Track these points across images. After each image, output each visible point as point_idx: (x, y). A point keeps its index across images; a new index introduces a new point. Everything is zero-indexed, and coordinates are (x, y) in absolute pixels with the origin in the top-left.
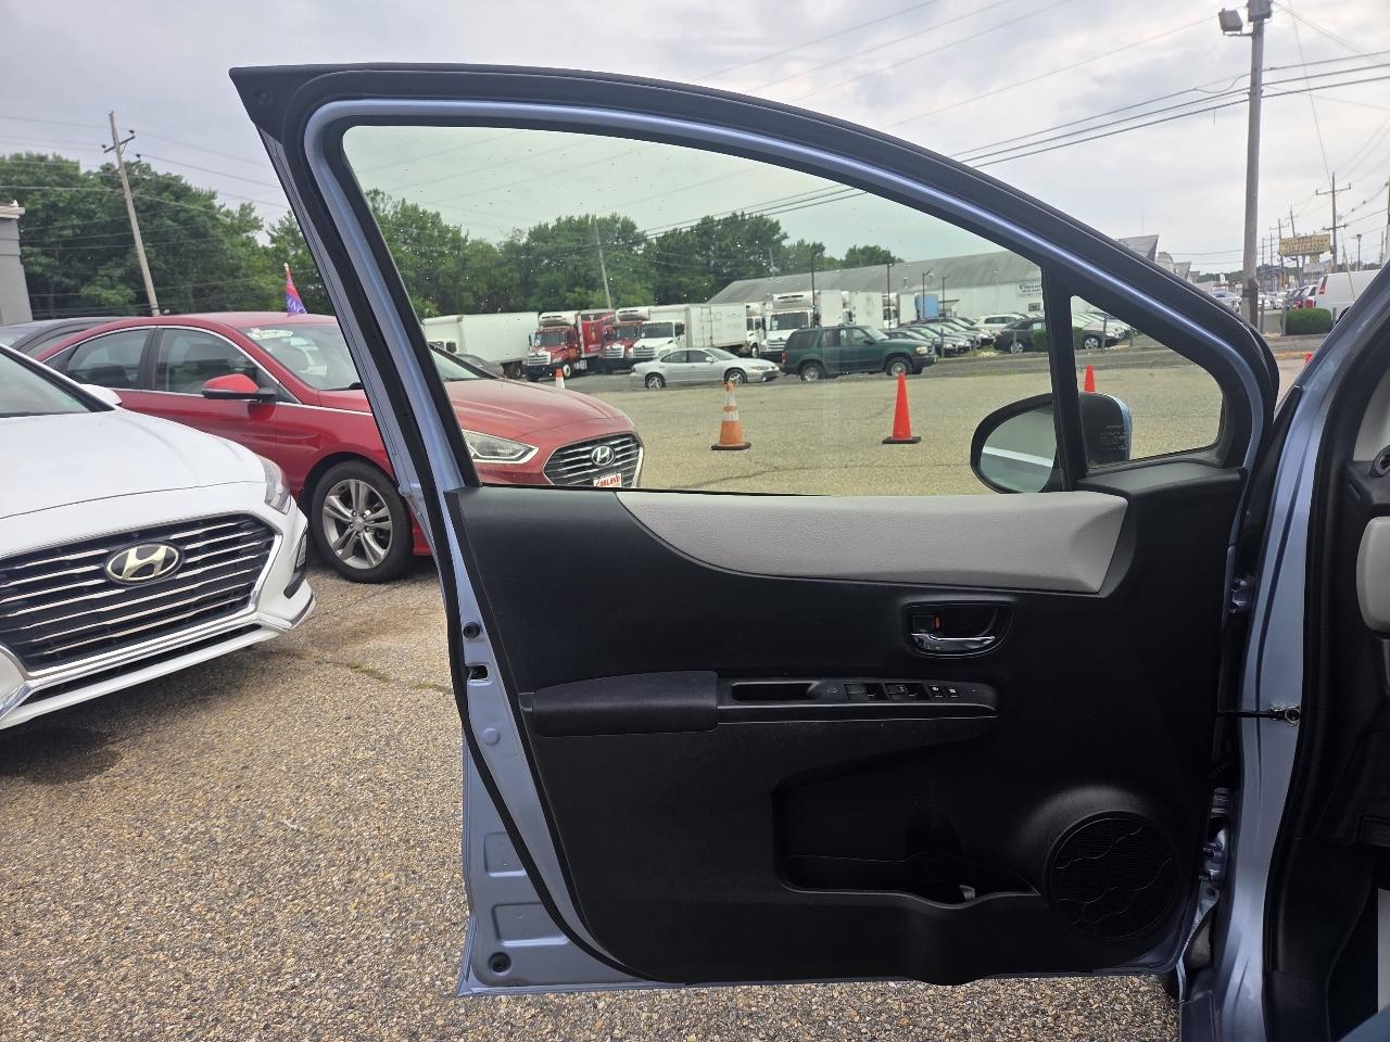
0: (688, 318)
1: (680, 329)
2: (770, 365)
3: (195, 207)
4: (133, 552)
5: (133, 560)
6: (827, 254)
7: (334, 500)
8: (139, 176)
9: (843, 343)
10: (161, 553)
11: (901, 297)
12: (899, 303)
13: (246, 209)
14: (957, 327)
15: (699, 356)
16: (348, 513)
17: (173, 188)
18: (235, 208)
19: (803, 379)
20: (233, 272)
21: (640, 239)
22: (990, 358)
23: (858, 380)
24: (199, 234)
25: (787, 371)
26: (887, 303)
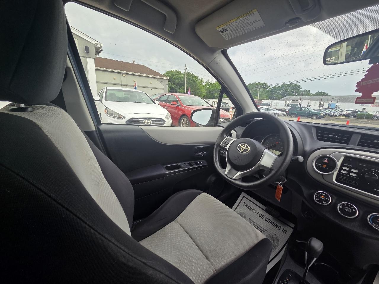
0: (272, 103)
1: (269, 105)
2: (285, 113)
3: (195, 79)
4: (147, 120)
5: (146, 121)
6: (311, 92)
7: (183, 121)
8: (188, 74)
9: (302, 110)
10: (150, 121)
11: (325, 103)
12: (324, 104)
13: (202, 79)
14: (337, 111)
15: (270, 110)
16: (184, 123)
17: (193, 76)
18: (200, 79)
19: (291, 117)
20: (198, 89)
21: (268, 87)
22: (342, 118)
23: (304, 118)
24: (195, 83)
25: (288, 115)
26: (320, 104)
